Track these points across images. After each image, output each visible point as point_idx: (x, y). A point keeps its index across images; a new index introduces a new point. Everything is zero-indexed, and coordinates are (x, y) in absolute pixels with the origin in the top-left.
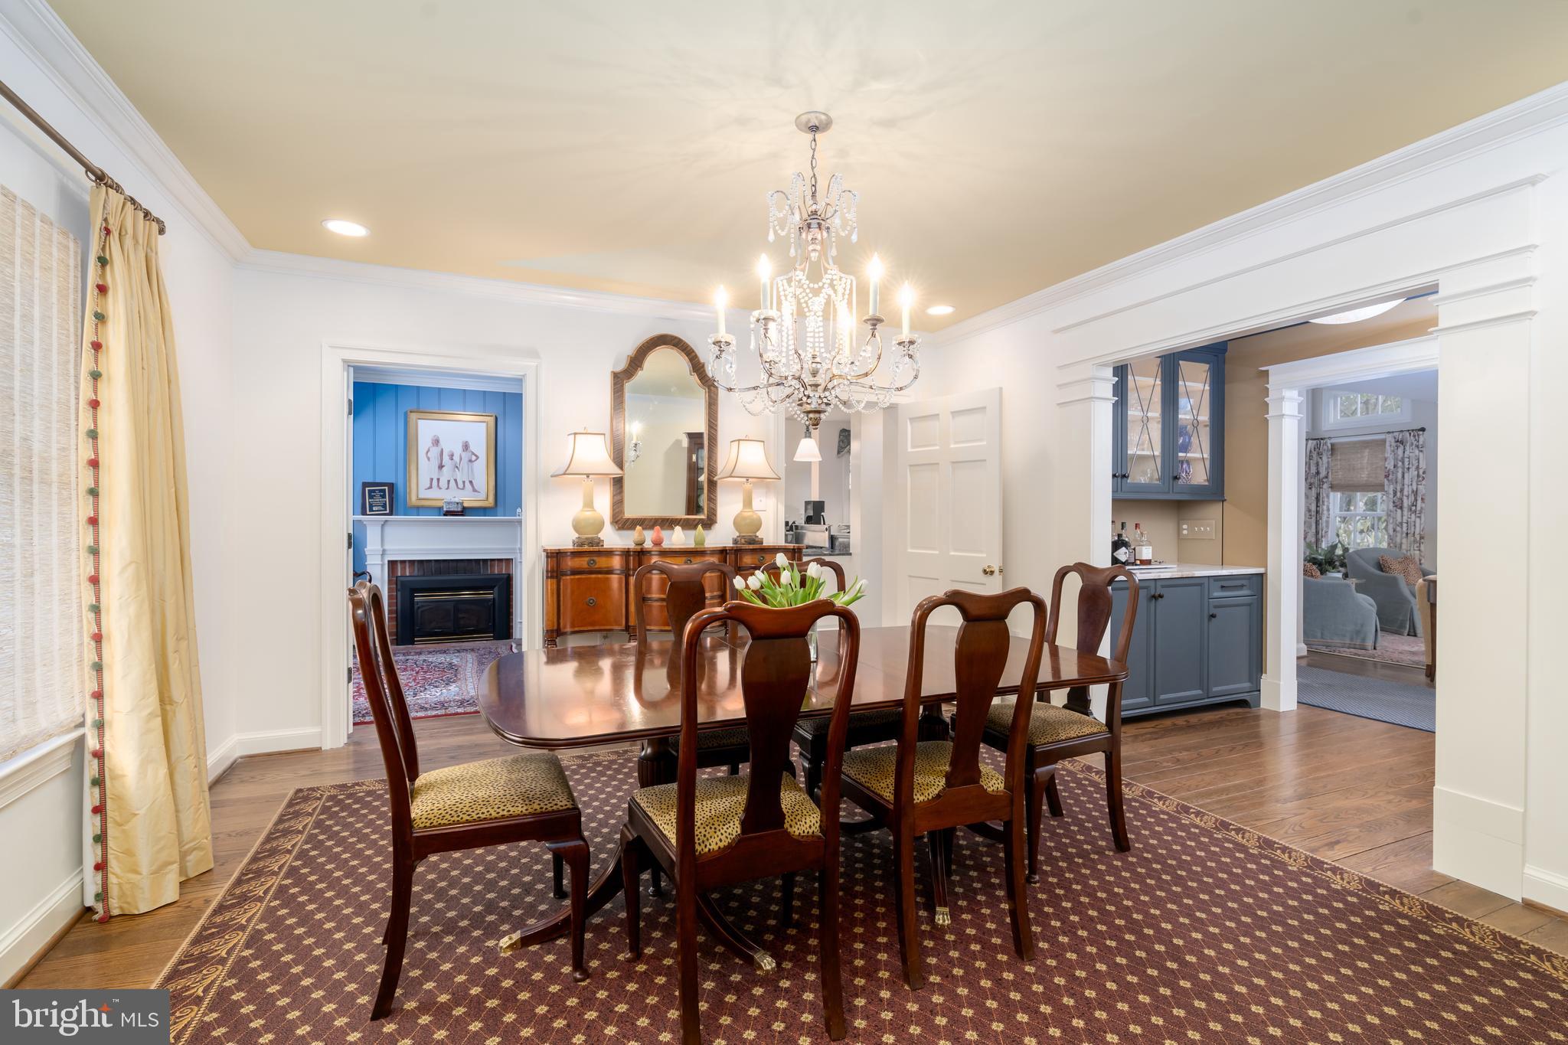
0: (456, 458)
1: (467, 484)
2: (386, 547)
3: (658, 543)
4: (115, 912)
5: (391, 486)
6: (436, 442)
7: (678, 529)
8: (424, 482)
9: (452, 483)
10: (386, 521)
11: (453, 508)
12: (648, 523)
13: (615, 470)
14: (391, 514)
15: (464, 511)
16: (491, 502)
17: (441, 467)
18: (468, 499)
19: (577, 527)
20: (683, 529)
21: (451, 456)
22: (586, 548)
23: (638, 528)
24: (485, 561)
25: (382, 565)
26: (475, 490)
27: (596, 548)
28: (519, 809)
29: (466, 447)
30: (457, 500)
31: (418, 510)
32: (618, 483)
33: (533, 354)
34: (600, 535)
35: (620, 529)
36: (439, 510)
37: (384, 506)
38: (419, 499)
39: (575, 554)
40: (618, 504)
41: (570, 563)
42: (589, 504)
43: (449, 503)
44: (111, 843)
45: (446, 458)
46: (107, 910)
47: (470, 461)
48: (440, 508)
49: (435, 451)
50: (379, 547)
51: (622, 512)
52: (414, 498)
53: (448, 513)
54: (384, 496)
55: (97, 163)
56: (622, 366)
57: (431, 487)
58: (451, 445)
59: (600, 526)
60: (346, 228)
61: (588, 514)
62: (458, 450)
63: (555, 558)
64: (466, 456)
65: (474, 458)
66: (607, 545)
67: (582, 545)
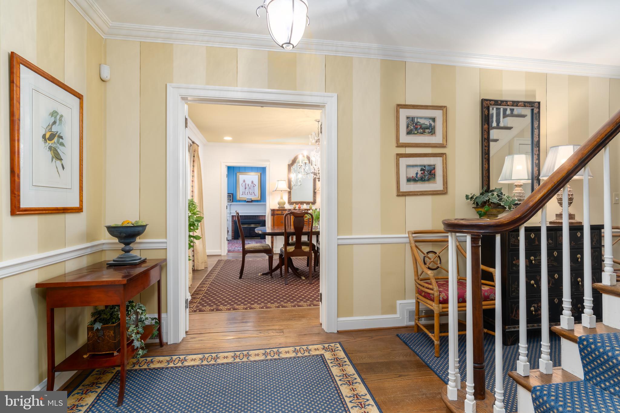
0: (250, 186)
1: (253, 193)
2: (231, 212)
3: (299, 208)
4: (195, 269)
5: (232, 194)
6: (244, 181)
7: (305, 204)
8: (241, 193)
9: (249, 193)
10: (231, 204)
11: (249, 200)
12: (297, 203)
13: (289, 190)
14: (232, 202)
15: (252, 201)
16: (259, 199)
17: (246, 188)
18: (253, 198)
19: (279, 204)
20: (306, 204)
21: (248, 185)
22: (281, 209)
23: (294, 204)
24: (258, 216)
25: (230, 217)
26: (255, 195)
27: (283, 209)
28: (261, 248)
29: (252, 182)
30: (250, 198)
31: (239, 201)
32: (290, 193)
33: (268, 161)
34: (285, 206)
35: (290, 204)
36: (245, 201)
37: (231, 200)
38: (239, 198)
39: (277, 210)
40: (290, 198)
41: (276, 212)
42: (282, 198)
43: (248, 199)
44: (195, 257)
45: (247, 186)
46: (194, 268)
47: (254, 186)
48: (245, 200)
49: (244, 184)
50: (229, 212)
51: (291, 200)
52: (238, 197)
53: (248, 202)
54: (230, 197)
55: (193, 140)
56: (290, 162)
57: (243, 194)
58: (248, 182)
59: (285, 203)
60: (228, 138)
61: (282, 201)
62: (250, 184)
63: (273, 211)
64: (252, 185)
65: (255, 186)
66: (286, 208)
67: (280, 208)
